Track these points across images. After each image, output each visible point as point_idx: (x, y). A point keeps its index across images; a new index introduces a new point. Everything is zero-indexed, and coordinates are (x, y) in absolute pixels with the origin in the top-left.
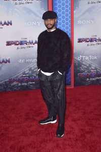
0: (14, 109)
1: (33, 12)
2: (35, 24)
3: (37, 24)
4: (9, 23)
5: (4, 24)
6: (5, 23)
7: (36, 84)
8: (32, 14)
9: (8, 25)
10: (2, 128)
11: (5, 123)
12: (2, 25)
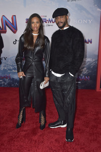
2: (86, 22)
3: (88, 22)
7: (82, 84)
8: (84, 12)
12: (53, 23)
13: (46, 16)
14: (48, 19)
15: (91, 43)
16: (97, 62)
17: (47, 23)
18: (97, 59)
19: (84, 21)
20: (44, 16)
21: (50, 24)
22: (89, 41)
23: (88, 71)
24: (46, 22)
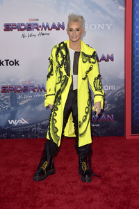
0: (65, 169)
1: (100, 8)
2: (103, 28)
3: (106, 27)
4: (60, 26)
5: (52, 28)
6: (54, 27)
7: (102, 128)
8: (98, 12)
9: (58, 29)
10: (44, 200)
11: (49, 192)
12: (49, 30)
13: (37, 20)
14: (40, 24)
15: (112, 60)
16: (123, 91)
17: (40, 31)
18: (123, 85)
19: (99, 25)
20: (34, 20)
21: (44, 31)
22: (109, 57)
23: (110, 107)
24: (38, 30)
